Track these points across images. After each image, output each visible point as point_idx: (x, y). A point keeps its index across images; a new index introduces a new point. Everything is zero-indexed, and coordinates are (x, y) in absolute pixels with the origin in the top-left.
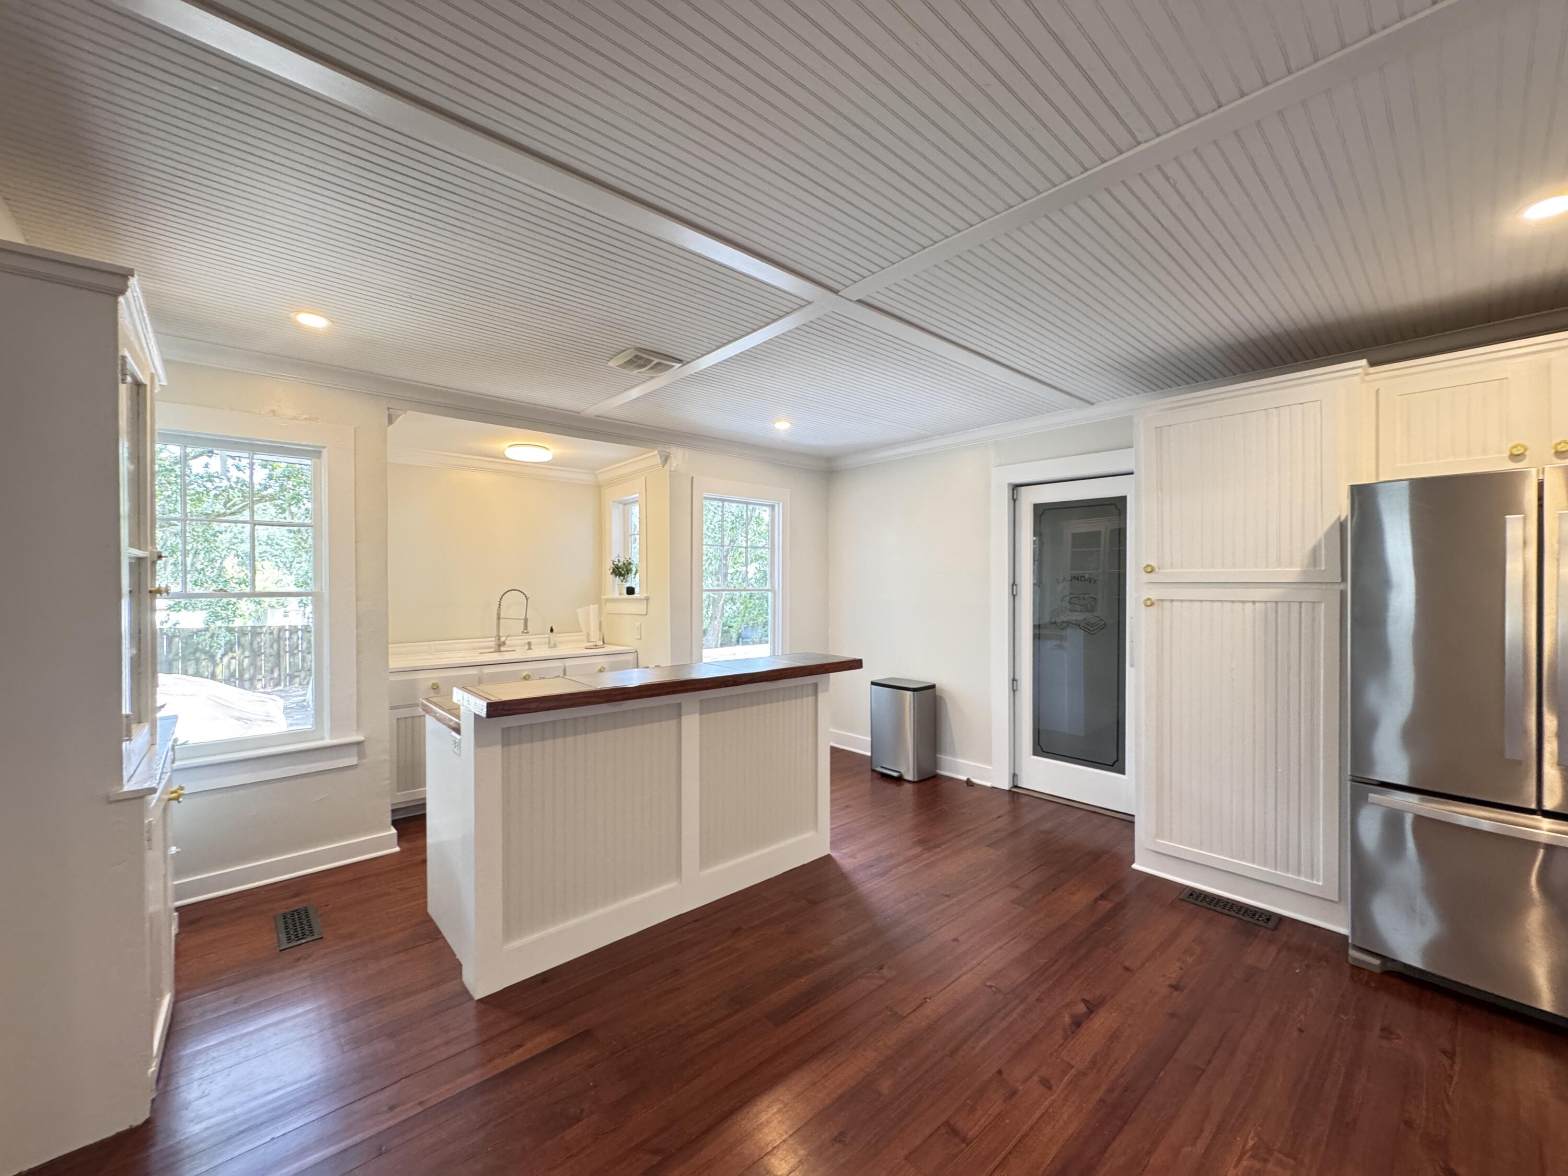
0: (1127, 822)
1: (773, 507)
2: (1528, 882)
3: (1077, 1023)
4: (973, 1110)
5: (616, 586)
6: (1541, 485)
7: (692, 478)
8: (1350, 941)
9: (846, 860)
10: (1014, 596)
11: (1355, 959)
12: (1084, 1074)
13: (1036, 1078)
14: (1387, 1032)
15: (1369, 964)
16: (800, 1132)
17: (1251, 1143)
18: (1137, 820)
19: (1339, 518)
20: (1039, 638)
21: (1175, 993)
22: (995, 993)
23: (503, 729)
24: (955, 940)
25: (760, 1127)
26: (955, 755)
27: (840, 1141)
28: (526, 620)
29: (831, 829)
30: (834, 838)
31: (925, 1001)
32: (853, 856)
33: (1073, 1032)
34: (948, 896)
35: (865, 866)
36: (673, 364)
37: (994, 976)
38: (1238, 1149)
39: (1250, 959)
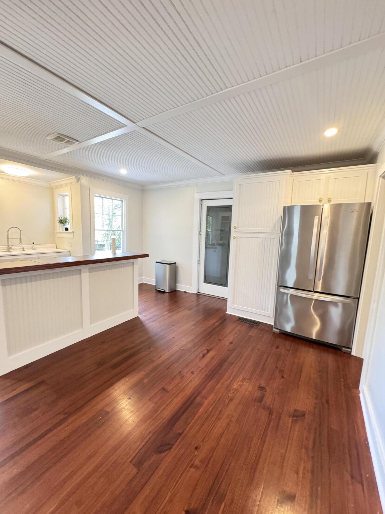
1: (122, 201)
3: (204, 356)
4: (171, 383)
6: (322, 209)
7: (90, 188)
8: (274, 326)
10: (200, 235)
12: (203, 369)
13: (190, 372)
14: (277, 347)
15: (276, 331)
17: (241, 378)
18: (228, 299)
20: (207, 248)
21: (231, 345)
22: (182, 351)
23: (2, 280)
24: (174, 338)
26: (181, 284)
28: (21, 239)
29: (139, 309)
30: (139, 311)
31: (162, 356)
32: (146, 316)
33: (202, 358)
34: (173, 325)
35: (149, 319)
36: (75, 142)
37: (183, 346)
38: (237, 381)
39: (250, 334)
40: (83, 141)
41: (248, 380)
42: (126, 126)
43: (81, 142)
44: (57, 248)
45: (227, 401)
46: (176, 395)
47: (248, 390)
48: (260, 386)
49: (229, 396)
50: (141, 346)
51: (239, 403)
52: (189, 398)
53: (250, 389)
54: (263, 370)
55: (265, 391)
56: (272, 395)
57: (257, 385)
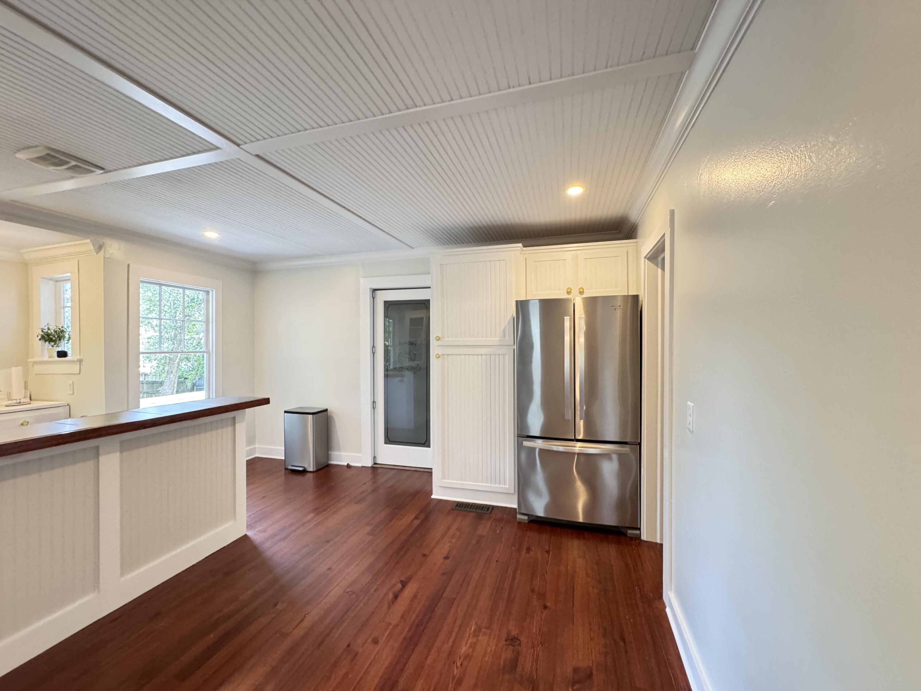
0: (428, 473)
1: (208, 292)
2: (573, 468)
3: (396, 597)
4: (329, 678)
6: (574, 305)
7: (129, 266)
8: (518, 511)
9: (257, 535)
10: (374, 354)
11: (519, 519)
12: (396, 626)
13: (370, 640)
15: (523, 519)
18: (433, 471)
20: (387, 377)
21: (446, 561)
22: (350, 595)
24: (330, 569)
26: (339, 450)
29: (248, 517)
30: (249, 523)
31: (305, 617)
32: (264, 531)
33: (393, 603)
34: (328, 541)
35: (273, 536)
37: (351, 584)
38: (467, 635)
39: (479, 532)
40: (115, 170)
41: (486, 630)
42: (218, 148)
43: (110, 171)
45: (451, 687)
47: (489, 651)
48: (508, 634)
49: (453, 676)
50: (256, 604)
51: (475, 685)
53: (492, 646)
54: (510, 601)
55: (520, 645)
56: (532, 649)
57: (504, 636)
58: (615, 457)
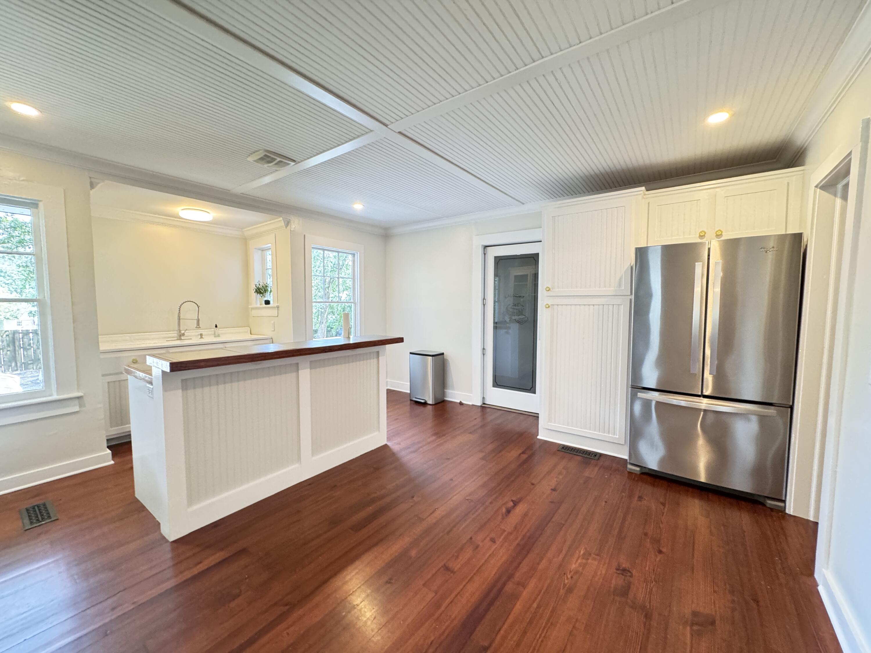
0: (536, 417)
1: (354, 255)
2: (697, 426)
3: (508, 511)
4: (457, 557)
5: (257, 301)
6: (709, 249)
7: (305, 236)
8: (628, 461)
9: (395, 446)
10: (484, 305)
11: (630, 469)
12: (510, 534)
13: (488, 539)
14: (640, 498)
15: (634, 470)
16: (367, 582)
17: (582, 552)
18: (540, 415)
19: (631, 264)
20: (496, 328)
21: (554, 492)
22: (470, 502)
23: (182, 380)
24: (452, 480)
25: (346, 583)
26: (453, 389)
27: (390, 583)
28: (198, 320)
29: (387, 431)
30: (389, 436)
31: (435, 510)
32: (399, 444)
33: (506, 516)
34: (448, 459)
35: (406, 448)
36: (289, 162)
37: (470, 495)
38: (576, 555)
39: (587, 474)
40: (302, 161)
41: (596, 557)
42: (371, 131)
43: (299, 162)
44: (252, 333)
45: (562, 592)
46: (469, 578)
47: (599, 574)
48: (619, 565)
49: (564, 584)
50: (398, 493)
51: (585, 597)
52: (494, 586)
53: (603, 570)
54: (621, 538)
55: (631, 576)
56: (645, 584)
57: (615, 564)
58: (754, 418)
